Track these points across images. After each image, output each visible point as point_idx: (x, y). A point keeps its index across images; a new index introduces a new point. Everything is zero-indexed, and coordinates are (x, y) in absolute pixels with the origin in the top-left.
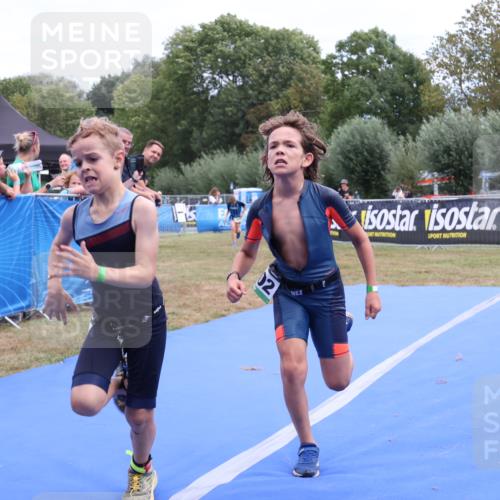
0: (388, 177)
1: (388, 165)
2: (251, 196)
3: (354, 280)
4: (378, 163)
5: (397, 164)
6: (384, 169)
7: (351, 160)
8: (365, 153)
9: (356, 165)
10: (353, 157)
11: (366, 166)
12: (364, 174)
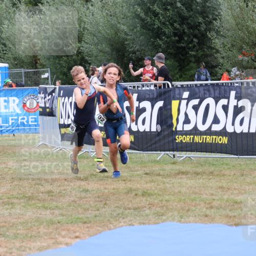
0: (217, 43)
1: (217, 23)
3: (159, 215)
4: (201, 20)
5: (232, 21)
6: (210, 30)
7: (156, 15)
8: (179, 5)
9: (164, 23)
10: (158, 10)
11: (180, 25)
12: (177, 38)
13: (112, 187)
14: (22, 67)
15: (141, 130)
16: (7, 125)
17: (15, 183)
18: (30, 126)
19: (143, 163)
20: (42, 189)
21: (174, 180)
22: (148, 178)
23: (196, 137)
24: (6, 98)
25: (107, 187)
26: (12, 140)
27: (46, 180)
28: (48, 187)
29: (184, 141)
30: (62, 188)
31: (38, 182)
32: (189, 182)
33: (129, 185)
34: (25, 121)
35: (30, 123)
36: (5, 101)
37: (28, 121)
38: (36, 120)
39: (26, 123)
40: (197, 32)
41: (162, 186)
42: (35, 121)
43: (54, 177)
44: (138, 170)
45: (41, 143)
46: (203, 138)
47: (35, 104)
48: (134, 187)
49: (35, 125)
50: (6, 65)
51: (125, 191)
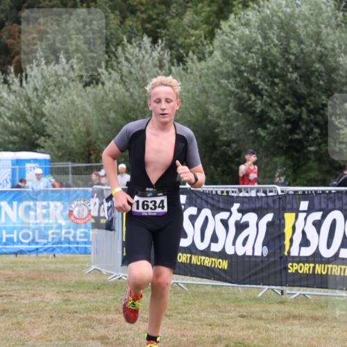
2: (23, 171)
9: (270, 105)
10: (262, 85)
11: (294, 107)
12: (289, 126)
13: (193, 333)
14: (69, 160)
15: (240, 253)
16: (45, 241)
17: (55, 323)
18: (78, 243)
19: (237, 301)
20: (93, 333)
21: (281, 327)
22: (244, 323)
23: (317, 265)
24: (45, 203)
25: (186, 333)
26: (51, 262)
27: (99, 322)
28: (102, 331)
29: (301, 272)
30: (121, 333)
31: (88, 322)
32: (303, 330)
33: (218, 331)
34: (70, 237)
35: (78, 239)
36: (44, 207)
37: (74, 237)
38: (86, 235)
39: (72, 239)
40: (319, 118)
41: (264, 335)
42: (85, 237)
43: (110, 316)
44: (229, 311)
45: (93, 267)
46: (328, 268)
47: (85, 213)
48: (225, 335)
49: (85, 243)
50: (47, 157)
51: (212, 339)
